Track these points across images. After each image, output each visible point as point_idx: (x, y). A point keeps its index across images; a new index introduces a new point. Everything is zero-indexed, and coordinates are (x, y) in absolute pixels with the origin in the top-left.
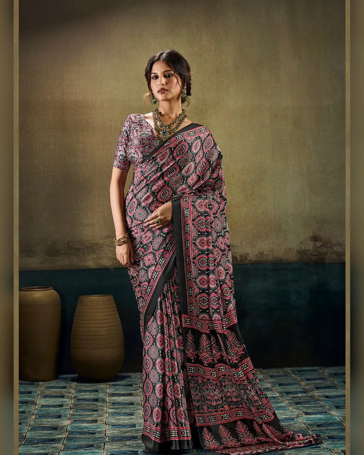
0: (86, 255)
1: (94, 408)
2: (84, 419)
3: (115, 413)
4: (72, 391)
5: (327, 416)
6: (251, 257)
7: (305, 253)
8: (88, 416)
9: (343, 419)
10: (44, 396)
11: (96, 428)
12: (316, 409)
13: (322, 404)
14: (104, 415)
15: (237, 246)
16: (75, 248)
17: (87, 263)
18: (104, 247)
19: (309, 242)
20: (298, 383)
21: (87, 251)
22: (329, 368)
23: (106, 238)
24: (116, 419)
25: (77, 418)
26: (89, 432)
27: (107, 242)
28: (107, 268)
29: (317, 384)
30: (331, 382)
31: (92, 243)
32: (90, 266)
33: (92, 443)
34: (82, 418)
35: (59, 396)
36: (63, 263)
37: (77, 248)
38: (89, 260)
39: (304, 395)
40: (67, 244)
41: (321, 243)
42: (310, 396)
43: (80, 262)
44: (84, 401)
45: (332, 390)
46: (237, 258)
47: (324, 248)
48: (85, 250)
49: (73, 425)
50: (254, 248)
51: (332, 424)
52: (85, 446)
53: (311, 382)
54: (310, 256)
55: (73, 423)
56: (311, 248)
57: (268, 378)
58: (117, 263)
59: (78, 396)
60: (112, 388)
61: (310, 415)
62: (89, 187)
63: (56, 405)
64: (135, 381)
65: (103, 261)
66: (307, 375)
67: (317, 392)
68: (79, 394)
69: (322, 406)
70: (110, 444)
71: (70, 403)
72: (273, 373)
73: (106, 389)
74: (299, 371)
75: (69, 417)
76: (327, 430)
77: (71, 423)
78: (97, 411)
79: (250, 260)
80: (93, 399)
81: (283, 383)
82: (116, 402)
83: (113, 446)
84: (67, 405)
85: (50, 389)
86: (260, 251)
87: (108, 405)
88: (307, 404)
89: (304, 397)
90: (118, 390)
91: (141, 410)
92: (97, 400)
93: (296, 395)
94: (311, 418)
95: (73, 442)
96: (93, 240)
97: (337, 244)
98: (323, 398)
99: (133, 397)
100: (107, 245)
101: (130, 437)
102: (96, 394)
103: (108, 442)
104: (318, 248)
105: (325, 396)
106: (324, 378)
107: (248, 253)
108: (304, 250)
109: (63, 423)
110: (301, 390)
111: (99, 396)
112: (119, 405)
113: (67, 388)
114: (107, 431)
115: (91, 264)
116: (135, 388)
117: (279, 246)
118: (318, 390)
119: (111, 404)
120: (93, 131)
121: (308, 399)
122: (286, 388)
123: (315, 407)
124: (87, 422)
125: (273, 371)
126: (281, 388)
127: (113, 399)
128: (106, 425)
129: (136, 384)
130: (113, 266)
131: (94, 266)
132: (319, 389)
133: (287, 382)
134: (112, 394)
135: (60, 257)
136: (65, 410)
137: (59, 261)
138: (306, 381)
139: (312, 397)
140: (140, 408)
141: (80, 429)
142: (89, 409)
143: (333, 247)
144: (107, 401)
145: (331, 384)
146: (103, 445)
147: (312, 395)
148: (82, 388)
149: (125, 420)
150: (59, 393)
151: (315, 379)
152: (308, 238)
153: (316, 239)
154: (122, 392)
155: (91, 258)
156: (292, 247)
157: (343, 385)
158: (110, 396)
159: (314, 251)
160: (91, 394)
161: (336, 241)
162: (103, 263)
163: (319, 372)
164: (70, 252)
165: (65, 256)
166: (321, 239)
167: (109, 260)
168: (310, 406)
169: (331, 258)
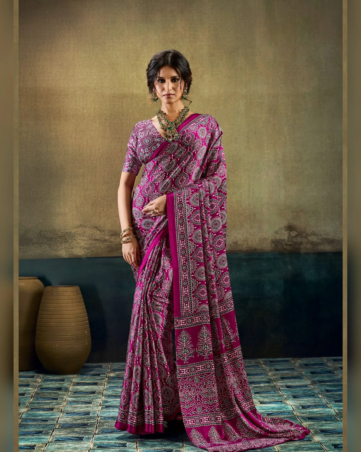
0: (58, 244)
1: (54, 397)
2: (41, 407)
3: (74, 401)
4: (38, 381)
5: (281, 405)
7: (280, 243)
8: (46, 403)
9: (296, 408)
11: (51, 416)
12: (272, 399)
13: (281, 393)
14: (62, 404)
16: (47, 237)
17: (59, 253)
18: (77, 237)
19: (284, 232)
20: (265, 374)
21: (59, 241)
22: (303, 359)
23: (78, 227)
24: (73, 407)
25: (35, 406)
26: (42, 419)
27: (79, 231)
28: (79, 257)
29: (284, 374)
30: (299, 372)
31: (64, 233)
33: (41, 429)
35: (25, 385)
36: (35, 252)
37: (49, 238)
38: (61, 249)
39: (266, 385)
40: (39, 233)
41: (296, 233)
42: (272, 385)
43: (52, 251)
44: (47, 390)
45: (297, 380)
47: (300, 238)
48: (57, 239)
49: (28, 413)
51: (282, 413)
53: (279, 372)
55: (30, 411)
56: (286, 238)
58: (89, 253)
59: (44, 385)
60: (79, 378)
61: (265, 404)
62: (61, 176)
64: (104, 371)
65: (75, 250)
66: (277, 365)
67: (281, 382)
68: (45, 383)
69: (279, 396)
70: (58, 431)
71: (33, 391)
73: (73, 378)
74: (271, 362)
77: (28, 411)
78: (57, 399)
80: (57, 388)
81: (251, 373)
82: (78, 391)
83: (61, 432)
84: (29, 394)
86: (234, 241)
87: (69, 394)
88: (265, 394)
89: (265, 387)
90: (84, 380)
91: (101, 398)
92: (60, 389)
93: (258, 385)
94: (265, 407)
95: (24, 428)
96: (66, 229)
97: (312, 234)
98: (285, 387)
99: (96, 387)
100: (80, 234)
101: (81, 424)
102: (61, 383)
103: (58, 429)
104: (293, 238)
105: (287, 386)
106: (294, 369)
108: (278, 240)
109: (19, 411)
110: (266, 380)
111: (63, 385)
112: (80, 394)
113: (34, 378)
114: (60, 419)
115: (63, 253)
116: (102, 377)
117: (253, 236)
118: (282, 380)
119: (73, 393)
120: (66, 119)
121: (269, 388)
122: (252, 378)
123: (273, 396)
124: (43, 410)
127: (76, 388)
128: (61, 413)
129: (104, 374)
130: (85, 255)
131: (66, 255)
132: (285, 379)
133: (254, 373)
134: (77, 383)
135: (32, 247)
136: (25, 398)
137: (31, 250)
138: (274, 372)
139: (274, 387)
140: (100, 397)
141: (34, 416)
142: (49, 398)
143: (308, 237)
144: (69, 390)
145: (298, 375)
146: (52, 431)
147: (275, 385)
148: (49, 377)
149: (81, 408)
150: (25, 382)
151: (283, 370)
152: (283, 228)
153: (291, 228)
154: (87, 382)
155: (64, 248)
156: (267, 236)
157: (309, 376)
158: (74, 385)
159: (289, 241)
160: (56, 383)
161: (312, 231)
162: (75, 252)
163: (291, 363)
164: (42, 242)
165: (37, 245)
166: (297, 229)
167: (81, 249)
168: (268, 395)
169: (306, 248)
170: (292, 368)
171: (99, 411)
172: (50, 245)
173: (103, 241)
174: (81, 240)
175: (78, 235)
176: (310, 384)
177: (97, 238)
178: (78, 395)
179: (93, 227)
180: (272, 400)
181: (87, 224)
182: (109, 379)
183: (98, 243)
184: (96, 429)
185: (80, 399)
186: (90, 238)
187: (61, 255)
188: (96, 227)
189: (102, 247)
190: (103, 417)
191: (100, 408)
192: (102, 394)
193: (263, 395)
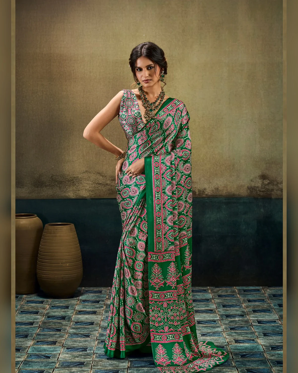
0: (67, 187)
1: (58, 327)
2: (46, 339)
3: (75, 334)
4: (47, 307)
5: (253, 345)
6: (207, 192)
7: (254, 190)
8: (50, 336)
9: (266, 348)
10: (21, 312)
11: (53, 351)
12: (246, 336)
13: (253, 330)
14: (64, 336)
15: (196, 182)
16: (58, 181)
17: (68, 194)
18: (83, 181)
19: (258, 180)
20: (239, 305)
21: (68, 184)
22: (271, 288)
23: (84, 172)
24: (73, 340)
25: (40, 339)
26: (45, 355)
27: (85, 176)
28: (85, 198)
29: (256, 306)
30: (268, 305)
31: (72, 177)
33: (43, 368)
35: (35, 312)
36: (47, 193)
37: (60, 181)
38: (69, 191)
39: (241, 319)
40: (51, 177)
41: (269, 181)
43: (61, 193)
44: (53, 319)
45: (267, 313)
46: (196, 192)
47: (271, 185)
48: (66, 183)
49: (34, 346)
50: (210, 184)
51: (254, 354)
53: (251, 304)
54: (258, 192)
56: (259, 185)
57: (216, 297)
58: (93, 194)
59: (51, 312)
60: (81, 305)
61: (239, 342)
62: (70, 129)
63: (28, 322)
64: (103, 297)
65: (81, 192)
66: (250, 295)
68: (52, 310)
69: (252, 333)
70: (58, 370)
71: (41, 320)
72: (222, 292)
73: (76, 305)
74: (245, 291)
75: (34, 337)
76: (249, 361)
77: (34, 344)
78: (59, 330)
79: (207, 194)
80: (61, 317)
81: (227, 304)
82: (79, 321)
84: (37, 323)
85: (29, 303)
86: (216, 187)
87: (71, 325)
89: (239, 321)
90: (85, 307)
91: (98, 331)
92: (64, 318)
93: (233, 319)
94: (239, 346)
95: (28, 366)
96: (73, 174)
98: (256, 323)
99: (95, 316)
100: (85, 179)
101: (78, 363)
102: (65, 311)
103: (57, 368)
104: (266, 185)
105: (259, 320)
106: (264, 300)
107: (206, 188)
108: (253, 187)
109: (27, 344)
110: (240, 312)
111: (67, 313)
112: (81, 324)
113: (44, 303)
114: (60, 355)
115: (71, 194)
116: (100, 305)
117: (232, 183)
118: (254, 313)
119: (74, 324)
120: (75, 81)
121: (243, 323)
122: (228, 310)
123: (247, 333)
124: (47, 344)
125: (222, 291)
126: (224, 310)
127: (78, 317)
128: (62, 348)
129: (103, 301)
131: (74, 196)
132: (256, 312)
133: (230, 304)
134: (79, 312)
135: (45, 189)
136: (33, 328)
137: (44, 191)
138: (247, 303)
139: (247, 322)
140: (97, 329)
141: (39, 351)
142: (54, 328)
143: (279, 185)
144: (72, 320)
145: (268, 307)
146: (52, 371)
147: (248, 319)
148: (56, 304)
149: (80, 343)
150: (35, 308)
151: (255, 301)
152: (257, 177)
153: (264, 177)
154: (88, 310)
155: (72, 190)
156: (243, 184)
157: (277, 309)
158: (77, 314)
159: (262, 188)
160: (61, 311)
162: (81, 194)
163: (262, 292)
164: (53, 184)
165: (50, 187)
166: (269, 178)
167: (87, 191)
168: (242, 332)
169: (277, 194)
170: (263, 298)
171: (95, 346)
172: (60, 187)
173: (105, 185)
174: (87, 184)
175: (84, 180)
176: (278, 319)
177: (100, 183)
178: (79, 326)
179: (96, 173)
180: (245, 338)
181: (92, 170)
182: (106, 307)
183: (100, 186)
184: (91, 370)
185: (80, 331)
186: (93, 182)
187: (69, 196)
188: (99, 173)
189: (104, 190)
190: (98, 355)
191: (96, 342)
192: (100, 326)
193: (238, 331)
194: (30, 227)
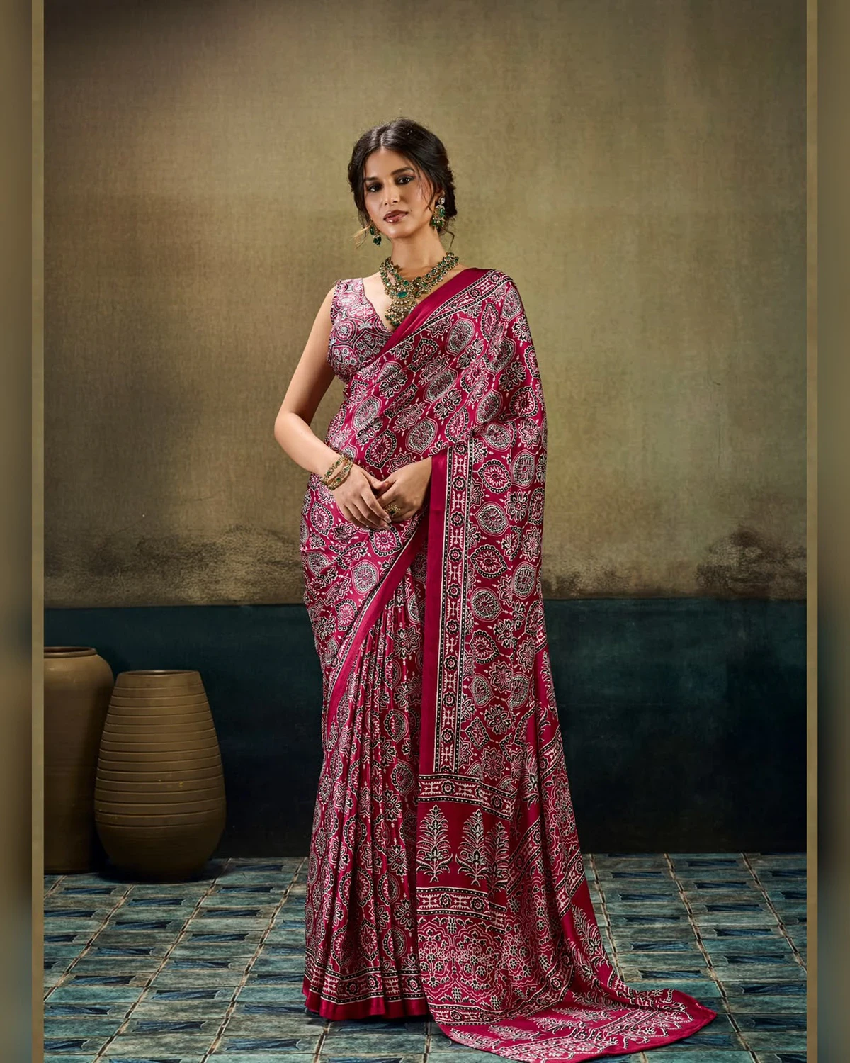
0: (183, 571)
1: (143, 946)
2: (103, 972)
3: (186, 960)
4: (118, 902)
5: (696, 982)
6: (584, 583)
7: (719, 575)
8: (117, 964)
9: (729, 990)
11: (118, 998)
12: (677, 964)
13: (701, 949)
14: (155, 965)
15: (550, 556)
16: (158, 555)
17: (186, 593)
18: (228, 555)
19: (728, 547)
20: (671, 895)
21: (186, 564)
22: (770, 857)
23: (231, 531)
24: (180, 974)
25: (86, 971)
26: (93, 1007)
27: (233, 541)
28: (233, 603)
29: (718, 897)
30: (754, 893)
31: (197, 545)
32: (193, 600)
33: (81, 1036)
34: (100, 969)
35: (83, 912)
36: (128, 591)
37: (163, 557)
38: (191, 584)
39: (669, 925)
40: (138, 545)
41: (759, 551)
42: (683, 927)
43: (168, 589)
44: (130, 927)
45: (747, 913)
46: (551, 585)
47: (767, 562)
48: (181, 561)
49: (66, 988)
50: (592, 562)
52: (63, 1042)
53: (706, 892)
54: (730, 581)
55: (71, 983)
56: (733, 562)
57: (607, 878)
58: (259, 593)
59: (128, 913)
60: (218, 897)
61: (655, 977)
62: (192, 410)
63: (61, 935)
64: (284, 880)
65: (224, 587)
66: (705, 874)
67: (706, 917)
68: (132, 909)
69: (695, 956)
70: (123, 1040)
71: (97, 930)
72: (626, 867)
73: (203, 897)
74: (692, 863)
75: (71, 966)
77: (68, 982)
78: (146, 952)
79: (580, 590)
80: (155, 923)
82: (205, 931)
83: (127, 1044)
84: (85, 935)
85: (71, 893)
86: (608, 569)
87: (180, 939)
88: (661, 950)
89: (664, 931)
90: (228, 902)
91: (254, 953)
92: (162, 925)
93: (648, 926)
96: (202, 536)
97: (799, 554)
98: (713, 933)
99: (252, 921)
100: (235, 548)
101: (184, 1023)
102: (170, 910)
103: (123, 1035)
104: (750, 563)
105: (721, 928)
106: (743, 883)
107: (579, 573)
108: (715, 567)
109: (46, 982)
110: (670, 911)
111: (174, 915)
112: (208, 939)
113: (112, 893)
114: (137, 1006)
115: (194, 593)
116: (272, 897)
117: (655, 557)
118: (710, 913)
119: (190, 937)
120: (205, 274)
121: (673, 935)
122: (636, 906)
123: (680, 957)
124: (104, 981)
125: (628, 864)
126: (624, 906)
127: (203, 924)
128: (145, 991)
129: (281, 887)
130: (247, 598)
131: (202, 599)
132: (716, 910)
133: (645, 892)
134: (208, 911)
135: (122, 578)
136: (72, 948)
137: (118, 585)
138: (693, 890)
139: (686, 931)
140: (253, 949)
141: (77, 998)
142: (130, 948)
143: (788, 561)
144: (185, 930)
145: (752, 899)
146: (106, 1042)
147: (690, 925)
148: (148, 894)
149: (198, 979)
150: (85, 904)
151: (718, 886)
152: (726, 539)
153: (747, 539)
154: (234, 907)
155: (196, 581)
156: (686, 559)
157: (779, 903)
158: (201, 916)
159: (740, 571)
160: (159, 910)
161: (797, 547)
162: (224, 592)
163: (741, 867)
164: (144, 566)
165: (134, 574)
166: (760, 541)
167: (239, 585)
168: (668, 955)
169: (783, 589)
170: (742, 880)
171: (239, 987)
172: (163, 573)
173: (290, 566)
174: (239, 562)
175: (231, 552)
176: (777, 926)
177: (277, 560)
178: (201, 943)
179: (266, 532)
180: (674, 967)
181: (252, 525)
182: (288, 901)
183: (278, 569)
184: (218, 1038)
185: (203, 954)
186: (258, 557)
187: (189, 598)
188: (274, 533)
189: (288, 580)
190: (244, 1006)
191: (245, 979)
192: (261, 942)
193: (655, 953)
194: (74, 681)
